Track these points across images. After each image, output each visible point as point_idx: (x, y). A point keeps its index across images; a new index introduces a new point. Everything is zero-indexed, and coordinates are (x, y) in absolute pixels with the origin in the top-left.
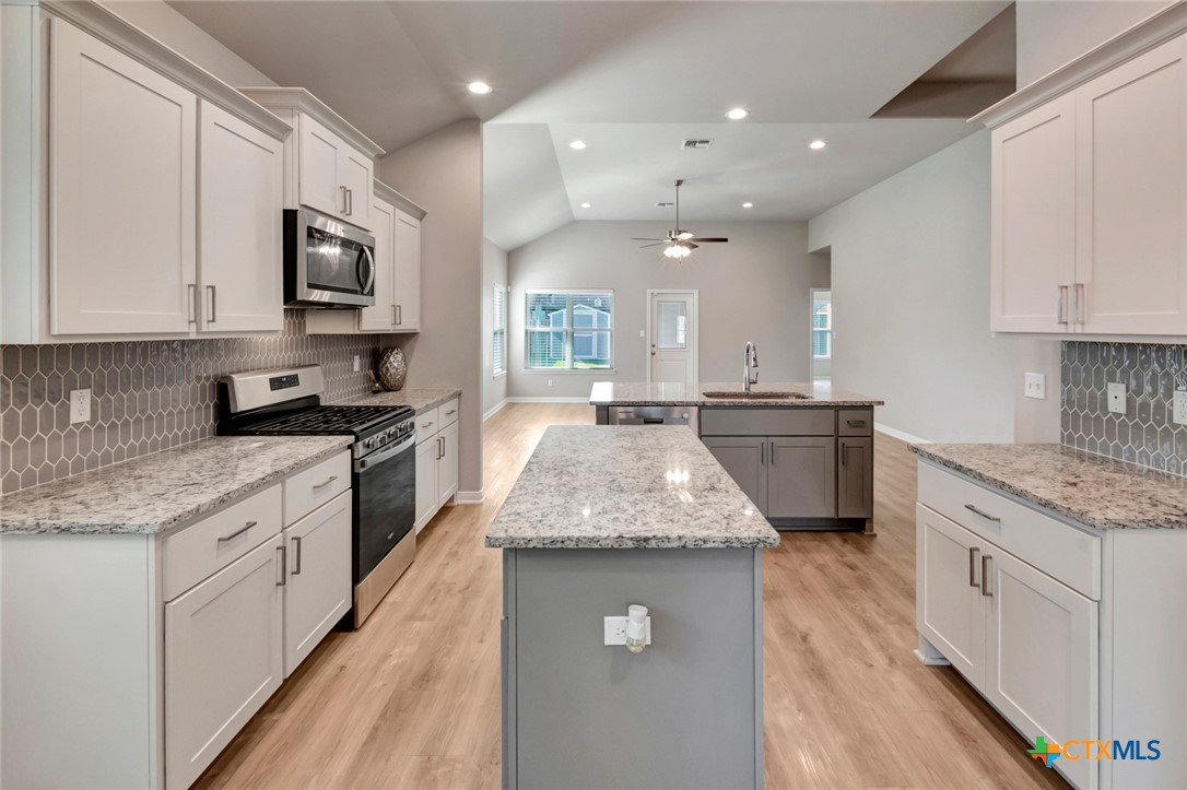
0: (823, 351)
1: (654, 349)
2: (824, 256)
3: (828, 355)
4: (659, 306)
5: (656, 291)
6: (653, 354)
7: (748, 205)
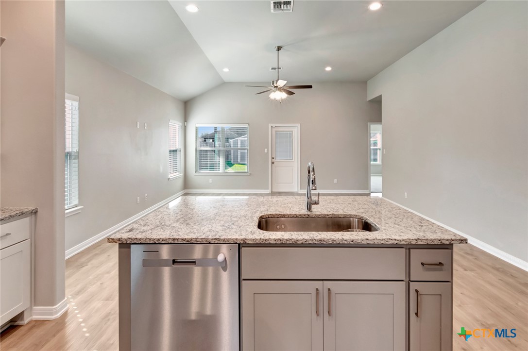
0: (375, 160)
1: (274, 160)
2: (377, 102)
3: (379, 162)
4: (276, 134)
5: (274, 125)
6: (273, 163)
7: (328, 69)
